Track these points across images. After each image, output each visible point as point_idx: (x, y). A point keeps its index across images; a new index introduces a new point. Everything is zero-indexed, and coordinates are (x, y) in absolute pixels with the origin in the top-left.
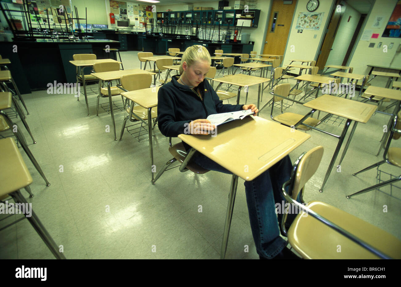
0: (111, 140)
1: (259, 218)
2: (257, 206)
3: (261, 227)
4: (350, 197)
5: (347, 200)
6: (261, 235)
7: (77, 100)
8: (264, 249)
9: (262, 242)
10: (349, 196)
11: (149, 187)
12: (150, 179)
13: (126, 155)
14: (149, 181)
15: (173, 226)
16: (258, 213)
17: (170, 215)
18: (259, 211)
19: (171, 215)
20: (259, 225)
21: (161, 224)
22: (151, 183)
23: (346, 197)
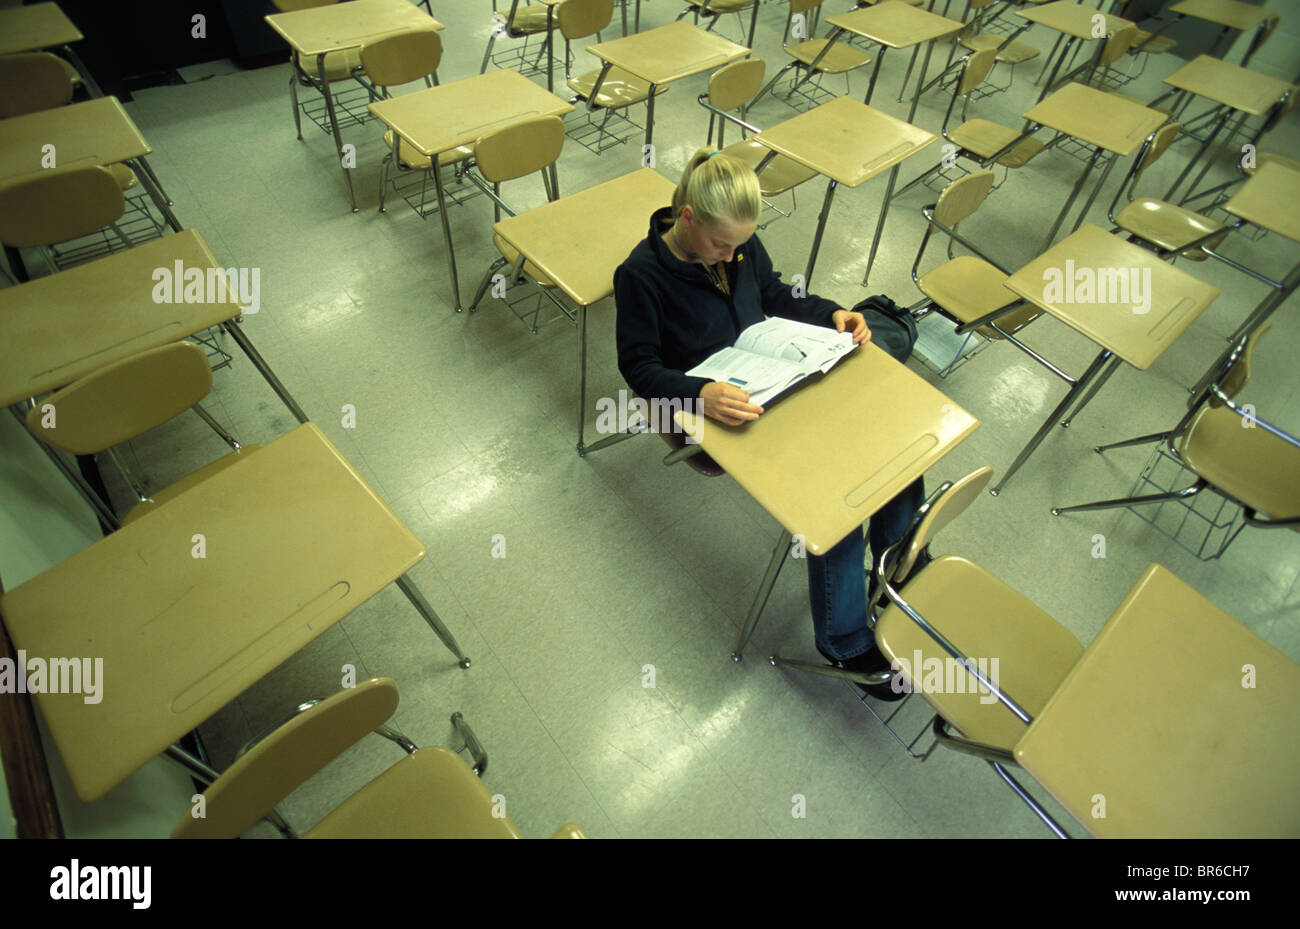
0: (448, 311)
1: (829, 594)
2: (827, 572)
3: (830, 608)
4: (1060, 511)
5: (1051, 518)
6: (828, 622)
7: (296, 136)
8: (832, 644)
9: (828, 633)
10: (1057, 510)
11: (572, 465)
12: (571, 441)
13: (499, 365)
14: (571, 447)
15: (637, 564)
16: (829, 585)
17: (629, 539)
18: (830, 582)
19: (632, 539)
20: (827, 604)
21: (612, 557)
22: (576, 453)
23: (1052, 510)
